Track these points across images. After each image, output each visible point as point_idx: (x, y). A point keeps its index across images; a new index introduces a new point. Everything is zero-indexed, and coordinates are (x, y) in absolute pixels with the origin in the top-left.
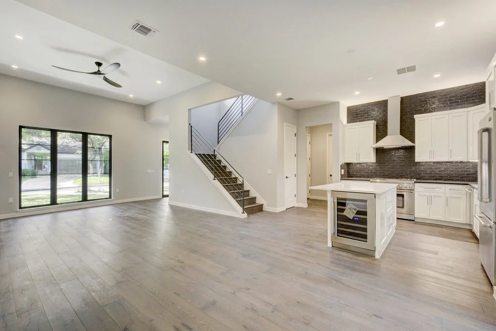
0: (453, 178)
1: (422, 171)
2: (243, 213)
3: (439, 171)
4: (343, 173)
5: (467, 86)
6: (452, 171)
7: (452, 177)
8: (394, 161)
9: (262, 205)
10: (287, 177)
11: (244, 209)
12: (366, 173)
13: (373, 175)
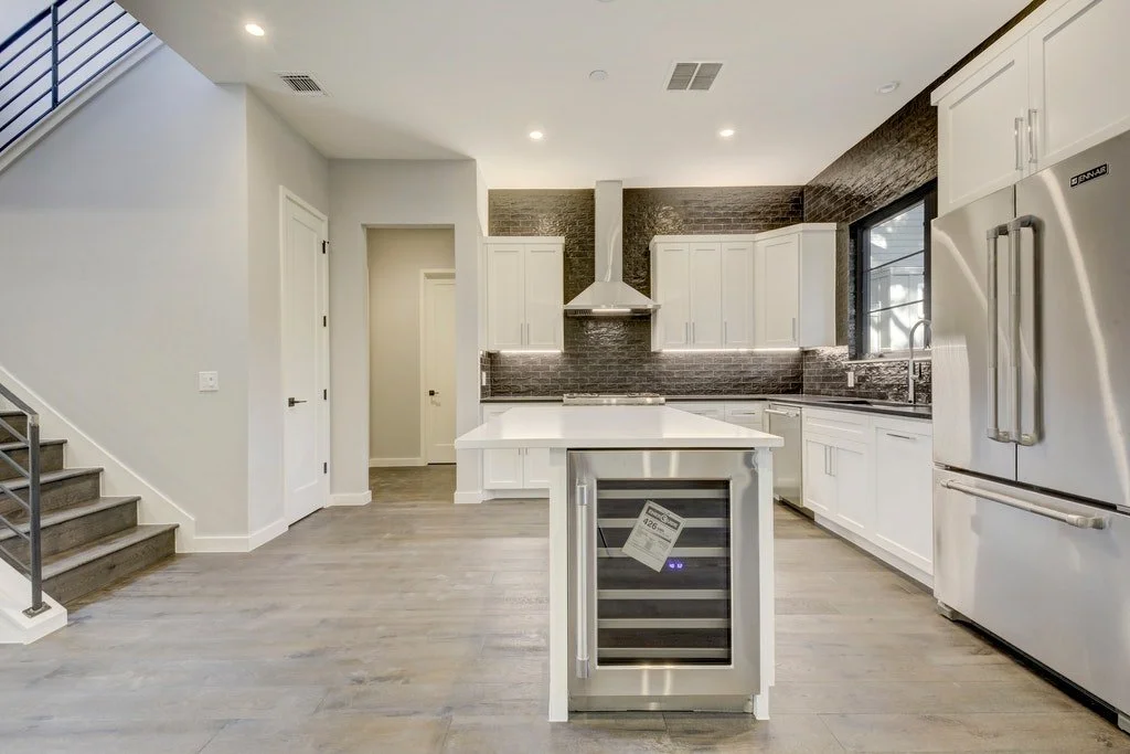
0: (720, 389)
1: (664, 373)
2: (38, 607)
3: (697, 374)
4: (484, 384)
5: (745, 189)
6: (720, 372)
7: (721, 385)
8: (606, 348)
9: (170, 533)
10: (292, 402)
11: (38, 585)
12: (540, 381)
13: (557, 387)
